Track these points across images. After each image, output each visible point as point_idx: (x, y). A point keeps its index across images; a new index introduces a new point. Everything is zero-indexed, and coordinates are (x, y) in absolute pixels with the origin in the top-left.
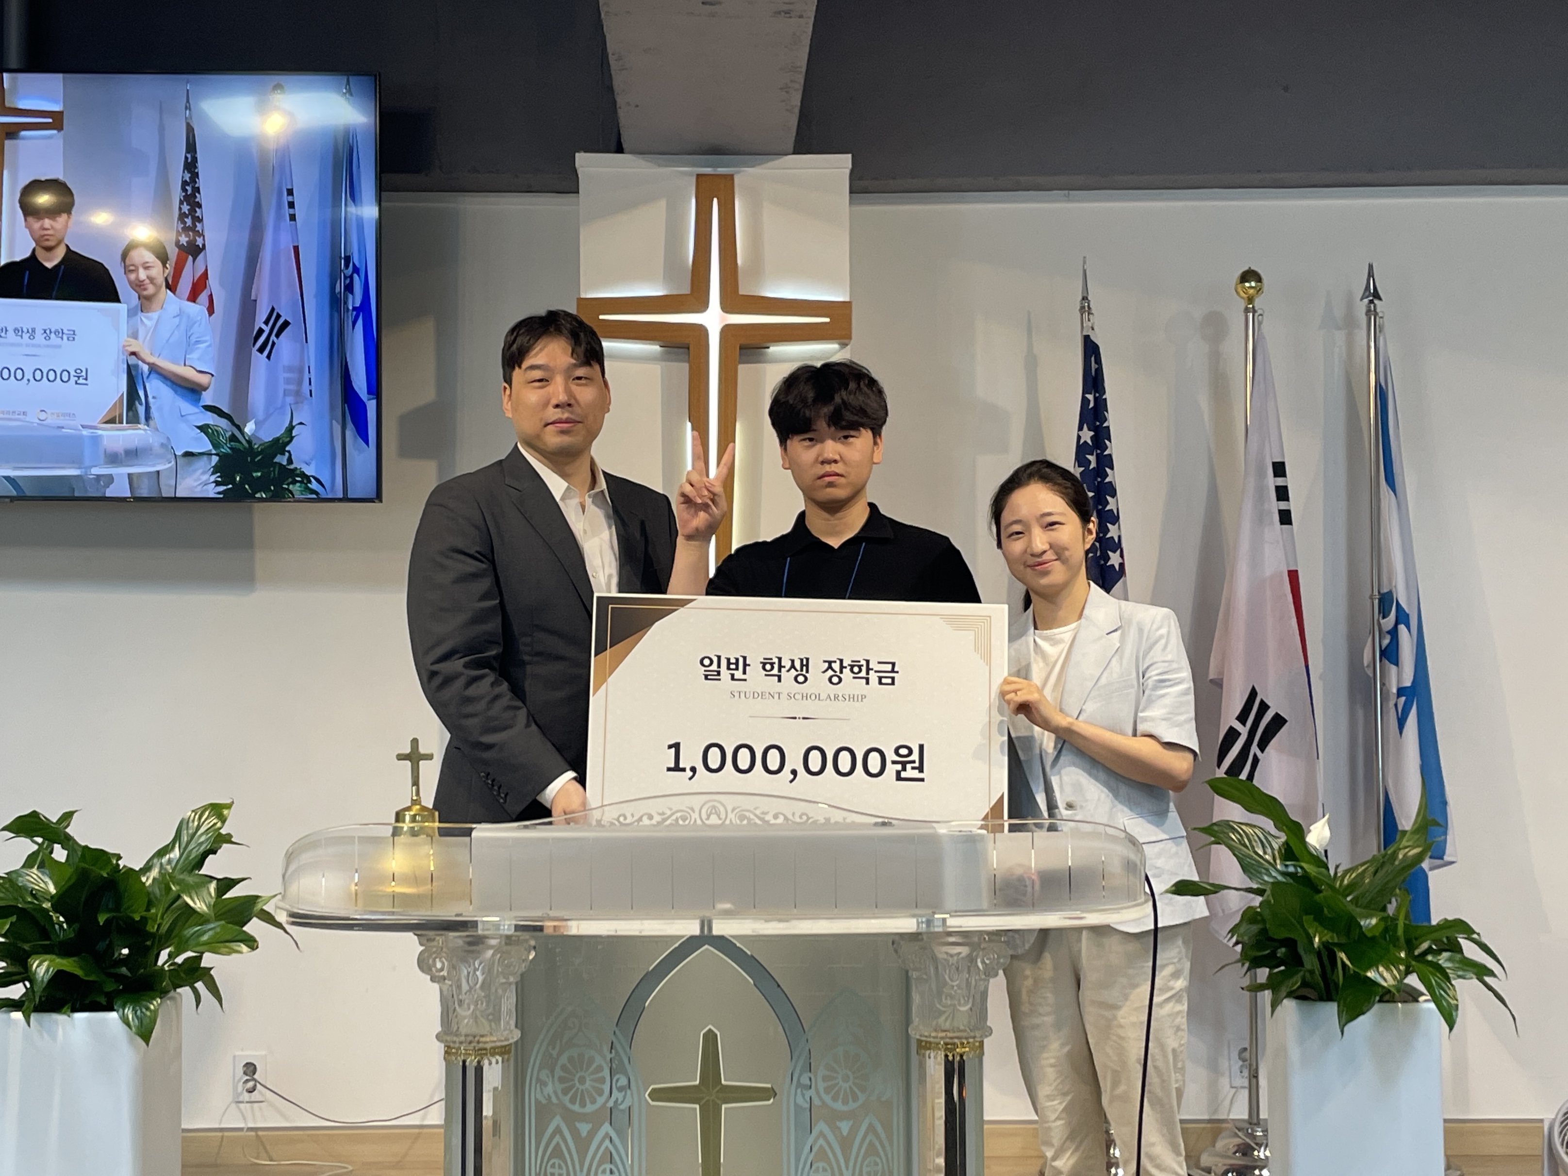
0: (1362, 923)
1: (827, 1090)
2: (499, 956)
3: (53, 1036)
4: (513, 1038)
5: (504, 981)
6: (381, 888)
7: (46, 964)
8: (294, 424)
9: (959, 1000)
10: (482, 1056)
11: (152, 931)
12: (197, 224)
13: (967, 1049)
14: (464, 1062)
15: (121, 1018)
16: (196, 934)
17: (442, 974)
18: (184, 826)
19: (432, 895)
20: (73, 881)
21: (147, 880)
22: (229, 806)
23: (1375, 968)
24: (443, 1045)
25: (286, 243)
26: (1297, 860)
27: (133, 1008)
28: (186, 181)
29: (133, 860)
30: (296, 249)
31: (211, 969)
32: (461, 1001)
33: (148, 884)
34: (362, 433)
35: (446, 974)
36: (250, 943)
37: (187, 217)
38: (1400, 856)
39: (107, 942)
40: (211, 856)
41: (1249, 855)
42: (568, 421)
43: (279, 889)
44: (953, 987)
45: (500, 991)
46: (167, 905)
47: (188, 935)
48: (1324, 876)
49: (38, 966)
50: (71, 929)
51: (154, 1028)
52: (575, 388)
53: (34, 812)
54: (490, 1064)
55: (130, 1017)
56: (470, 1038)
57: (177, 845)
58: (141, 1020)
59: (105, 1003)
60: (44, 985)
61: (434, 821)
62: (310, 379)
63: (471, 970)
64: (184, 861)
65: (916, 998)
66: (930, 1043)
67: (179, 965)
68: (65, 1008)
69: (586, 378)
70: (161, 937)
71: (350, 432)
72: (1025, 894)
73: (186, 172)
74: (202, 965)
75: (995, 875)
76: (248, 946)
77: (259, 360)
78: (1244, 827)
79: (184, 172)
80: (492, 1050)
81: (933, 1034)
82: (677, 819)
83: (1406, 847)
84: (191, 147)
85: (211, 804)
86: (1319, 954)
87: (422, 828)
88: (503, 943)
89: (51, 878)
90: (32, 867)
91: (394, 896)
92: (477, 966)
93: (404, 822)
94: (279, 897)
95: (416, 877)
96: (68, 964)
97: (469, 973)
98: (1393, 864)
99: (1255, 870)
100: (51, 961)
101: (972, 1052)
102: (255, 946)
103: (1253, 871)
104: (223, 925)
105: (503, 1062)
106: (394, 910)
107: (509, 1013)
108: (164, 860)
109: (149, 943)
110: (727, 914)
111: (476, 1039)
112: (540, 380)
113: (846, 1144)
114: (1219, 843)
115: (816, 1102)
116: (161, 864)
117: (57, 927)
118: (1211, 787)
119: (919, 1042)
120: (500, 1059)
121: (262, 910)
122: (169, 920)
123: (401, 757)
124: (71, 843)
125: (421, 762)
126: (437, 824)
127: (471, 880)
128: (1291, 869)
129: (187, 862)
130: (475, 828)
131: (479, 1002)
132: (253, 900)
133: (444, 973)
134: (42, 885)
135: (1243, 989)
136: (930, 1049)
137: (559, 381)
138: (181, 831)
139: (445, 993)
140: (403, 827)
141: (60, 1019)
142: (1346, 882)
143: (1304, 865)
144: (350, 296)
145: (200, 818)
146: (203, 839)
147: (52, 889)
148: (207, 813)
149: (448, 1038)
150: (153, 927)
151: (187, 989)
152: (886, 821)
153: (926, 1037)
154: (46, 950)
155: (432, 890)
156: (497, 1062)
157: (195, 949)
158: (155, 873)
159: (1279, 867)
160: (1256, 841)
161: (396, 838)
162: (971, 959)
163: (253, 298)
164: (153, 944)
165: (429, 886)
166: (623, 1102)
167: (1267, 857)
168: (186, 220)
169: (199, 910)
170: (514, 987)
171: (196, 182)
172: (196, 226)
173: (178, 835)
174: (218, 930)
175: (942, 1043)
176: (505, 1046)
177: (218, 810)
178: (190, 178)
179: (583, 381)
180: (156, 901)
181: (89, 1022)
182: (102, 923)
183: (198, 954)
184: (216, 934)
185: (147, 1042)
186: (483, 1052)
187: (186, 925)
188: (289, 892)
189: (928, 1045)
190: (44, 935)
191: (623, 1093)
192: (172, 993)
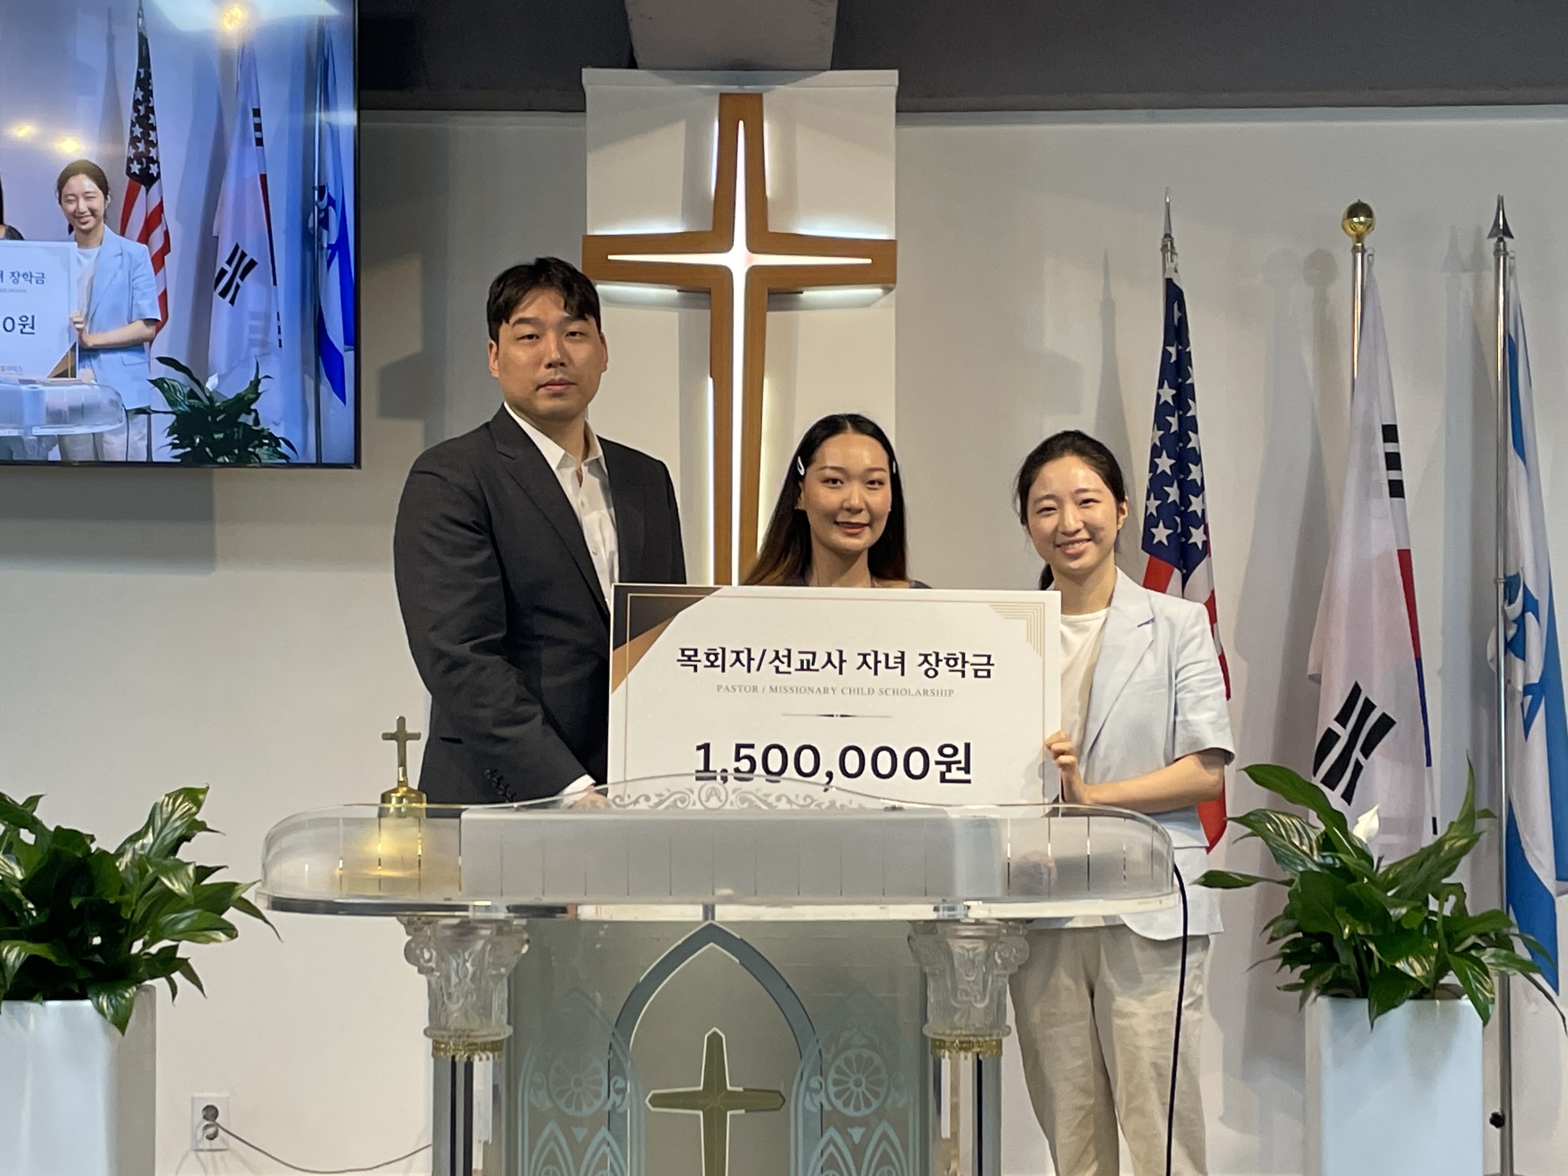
0: (1392, 913)
1: (838, 1095)
2: (489, 947)
3: (24, 1025)
4: (504, 1034)
5: (494, 972)
6: (366, 872)
7: (16, 950)
8: (260, 377)
9: (975, 997)
10: (473, 1052)
11: (125, 917)
12: (151, 149)
13: (983, 1049)
14: (453, 1058)
15: (94, 1006)
16: (172, 922)
17: (430, 964)
18: (158, 811)
19: (420, 880)
20: (44, 863)
21: (122, 864)
22: (204, 791)
23: (1404, 959)
24: (430, 1041)
25: (252, 171)
26: (1335, 850)
27: (108, 997)
28: (138, 100)
29: (106, 842)
30: (264, 178)
31: (186, 960)
32: (450, 994)
33: (121, 869)
34: (339, 389)
35: (434, 966)
36: (229, 931)
37: (140, 142)
38: (1447, 847)
39: (80, 928)
40: (185, 844)
41: (1286, 845)
42: (562, 382)
43: (259, 876)
44: (969, 982)
45: (491, 984)
46: (142, 891)
47: (164, 922)
48: (1363, 867)
49: (7, 953)
50: (43, 914)
51: (129, 1017)
52: (567, 345)
54: (480, 1059)
55: (105, 1005)
56: (458, 1034)
57: (151, 830)
58: (116, 1009)
59: (77, 991)
60: (14, 973)
61: (421, 802)
62: (279, 328)
63: (461, 961)
64: (159, 846)
65: (932, 996)
66: (944, 1042)
67: (153, 956)
68: (38, 995)
69: (581, 334)
70: (135, 925)
71: (326, 387)
72: (1040, 882)
73: (138, 89)
74: (179, 955)
75: (1009, 864)
76: (227, 935)
77: (221, 305)
78: (1281, 817)
79: (136, 90)
80: (483, 1047)
81: (948, 1032)
82: (675, 801)
83: (1453, 838)
84: (144, 61)
85: (185, 789)
86: (1356, 951)
87: (409, 809)
88: (495, 933)
89: (18, 863)
91: (380, 880)
92: (467, 957)
93: (390, 802)
94: (259, 884)
95: (402, 861)
96: (40, 949)
97: (458, 965)
98: (1439, 853)
99: (1290, 861)
100: (21, 946)
101: (989, 1052)
102: (234, 935)
103: (1287, 861)
104: (200, 913)
105: (494, 1058)
106: (381, 894)
107: (500, 1006)
108: (138, 845)
109: (122, 931)
110: (728, 900)
111: (466, 1034)
112: (530, 337)
113: (858, 1151)
114: (1256, 836)
115: (827, 1107)
116: (134, 850)
117: (26, 913)
118: (1250, 775)
119: (934, 1040)
120: (491, 1055)
121: (241, 898)
122: (142, 909)
123: (387, 737)
124: (38, 827)
125: (409, 743)
126: (425, 805)
127: (460, 868)
128: (1329, 861)
129: (162, 847)
130: (465, 810)
131: (469, 996)
132: (230, 887)
133: (433, 964)
134: (9, 871)
135: (1279, 988)
136: (944, 1048)
137: (551, 336)
138: (155, 815)
139: (434, 986)
140: (389, 809)
141: (31, 1008)
142: (1391, 876)
143: (1340, 855)
144: (325, 232)
145: (174, 803)
146: (178, 823)
147: (19, 875)
148: (182, 797)
149: (438, 1033)
150: (127, 915)
151: (163, 980)
152: (897, 804)
153: (941, 1035)
154: (15, 936)
155: (420, 875)
156: (488, 1058)
157: (171, 938)
158: (128, 857)
159: (1316, 858)
160: (1293, 832)
161: (382, 820)
162: (989, 955)
163: (214, 234)
164: (126, 933)
165: (416, 871)
166: (620, 1105)
167: (1304, 848)
168: (138, 144)
169: (177, 892)
170: (505, 981)
171: (149, 102)
172: (149, 152)
173: (151, 821)
174: (196, 918)
175: (957, 1042)
176: (497, 1042)
177: (192, 795)
178: (143, 97)
179: (577, 337)
180: (131, 886)
181: (62, 1009)
182: (75, 906)
183: (174, 943)
184: (193, 922)
185: (123, 1031)
186: (474, 1047)
187: (163, 912)
188: (268, 878)
189: (942, 1044)
190: (13, 920)
191: (621, 1096)
192: (148, 982)
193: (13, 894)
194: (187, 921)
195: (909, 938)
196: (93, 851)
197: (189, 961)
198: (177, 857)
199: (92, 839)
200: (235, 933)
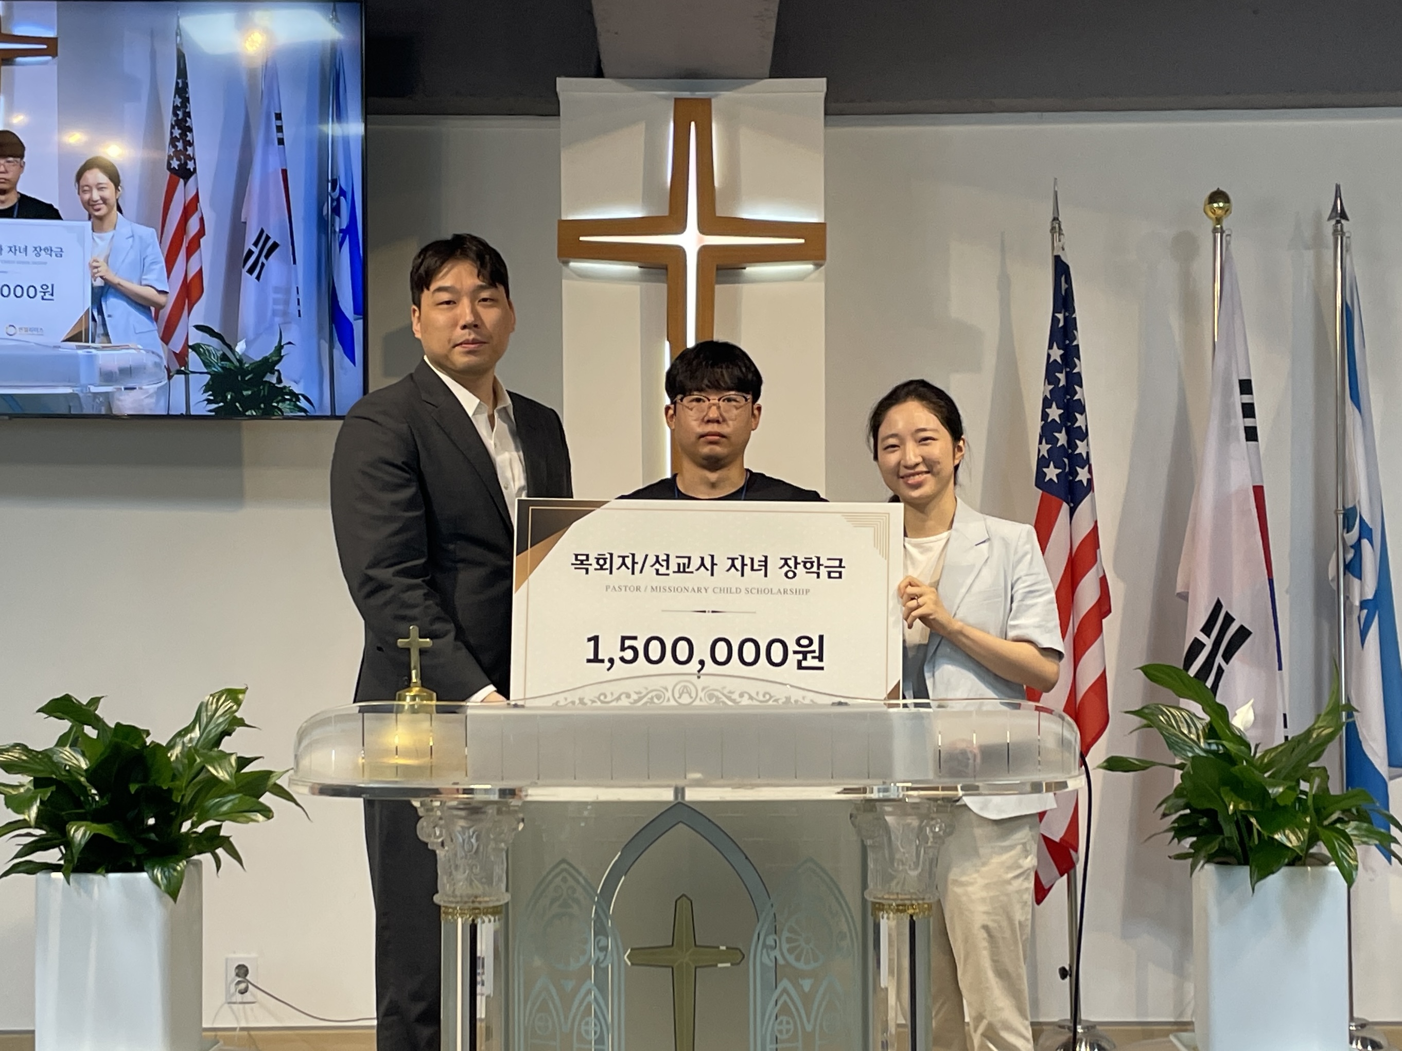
0: (1270, 791)
1: (790, 951)
2: (491, 824)
3: (89, 895)
4: (504, 899)
5: (495, 847)
6: (385, 760)
7: (82, 830)
8: (283, 343)
9: (910, 866)
10: (477, 916)
11: (175, 801)
12: (188, 147)
13: (917, 911)
15: (150, 877)
16: (217, 805)
17: (440, 840)
18: (204, 709)
19: (431, 767)
20: (106, 755)
21: (173, 755)
22: (243, 692)
23: (1281, 831)
25: (275, 166)
26: (1219, 738)
27: (162, 870)
28: (177, 106)
29: (159, 736)
30: (284, 172)
31: (228, 838)
32: (457, 865)
33: (172, 760)
34: (350, 353)
36: (266, 813)
37: (179, 141)
38: (1315, 735)
39: (136, 811)
40: (226, 738)
41: (1177, 735)
44: (904, 853)
45: (492, 857)
46: (190, 778)
47: (210, 805)
48: (1243, 753)
49: (74, 832)
50: (105, 799)
51: (180, 887)
52: (480, 310)
53: (67, 695)
54: (483, 922)
55: (159, 876)
56: (465, 899)
57: (197, 726)
58: (169, 879)
59: (135, 864)
60: (81, 848)
61: (432, 700)
62: (298, 300)
63: (466, 837)
64: (204, 740)
65: (871, 865)
66: (883, 905)
67: (200, 834)
68: (101, 869)
69: (491, 300)
70: (184, 808)
71: (338, 351)
72: (967, 766)
73: (177, 96)
74: (222, 833)
75: (940, 751)
76: (264, 815)
77: (249, 280)
78: (1171, 709)
79: (175, 97)
80: (485, 910)
81: (886, 897)
82: (652, 698)
83: (1320, 728)
84: (182, 73)
85: (227, 690)
87: (422, 707)
88: (496, 813)
89: (83, 755)
90: (65, 746)
91: (397, 767)
92: (471, 834)
93: (406, 701)
94: (291, 772)
95: (417, 750)
96: (103, 829)
97: (464, 840)
98: (1307, 741)
99: (1180, 748)
100: (87, 826)
101: (922, 913)
102: (270, 816)
103: (1177, 748)
104: (241, 797)
105: (495, 921)
106: (398, 780)
107: (500, 876)
108: (187, 739)
109: (173, 813)
110: (697, 783)
111: (471, 900)
112: (448, 302)
113: (807, 999)
114: (1151, 727)
115: (781, 961)
116: (183, 742)
117: (90, 798)
118: (1144, 674)
119: (874, 904)
120: (492, 919)
121: (275, 784)
122: (191, 793)
124: (100, 724)
127: (466, 757)
128: (1213, 747)
129: (207, 740)
131: (474, 867)
132: (268, 774)
133: (442, 840)
134: (75, 762)
135: (1169, 857)
136: (883, 910)
137: (466, 303)
138: (200, 713)
139: (443, 858)
140: (405, 707)
141: (96, 879)
142: (1266, 760)
143: (1223, 742)
144: (337, 219)
145: (218, 701)
146: (221, 720)
147: (84, 765)
148: (224, 698)
149: (445, 899)
150: (177, 799)
151: (209, 855)
152: (843, 700)
153: (880, 899)
154: (81, 818)
155: (431, 762)
156: (490, 921)
157: (217, 818)
158: (177, 750)
159: (1202, 744)
160: (1182, 722)
161: (399, 716)
162: (921, 829)
163: (243, 220)
164: (177, 813)
165: (429, 758)
166: (602, 962)
167: (1193, 737)
168: (177, 143)
169: (222, 779)
170: (504, 854)
171: (186, 107)
172: (186, 150)
173: (198, 718)
174: (237, 801)
175: (894, 904)
176: (497, 907)
177: (233, 695)
178: (181, 103)
179: (489, 303)
180: (181, 774)
181: (122, 881)
182: (133, 792)
183: (218, 823)
184: (234, 804)
185: (175, 899)
186: (477, 911)
187: (209, 796)
188: (301, 767)
189: (881, 907)
190: (79, 805)
191: (605, 952)
192: (196, 857)
193: (79, 782)
194: (229, 804)
195: (851, 816)
196: (148, 744)
197: (231, 839)
198: (220, 749)
199: (148, 733)
200: (271, 814)
